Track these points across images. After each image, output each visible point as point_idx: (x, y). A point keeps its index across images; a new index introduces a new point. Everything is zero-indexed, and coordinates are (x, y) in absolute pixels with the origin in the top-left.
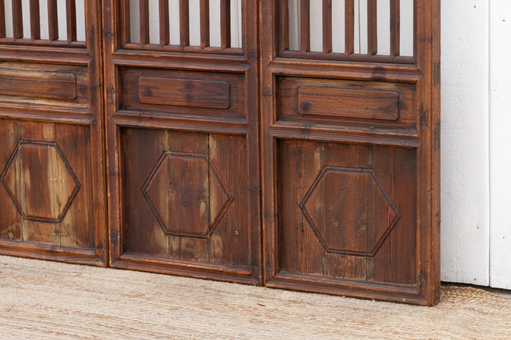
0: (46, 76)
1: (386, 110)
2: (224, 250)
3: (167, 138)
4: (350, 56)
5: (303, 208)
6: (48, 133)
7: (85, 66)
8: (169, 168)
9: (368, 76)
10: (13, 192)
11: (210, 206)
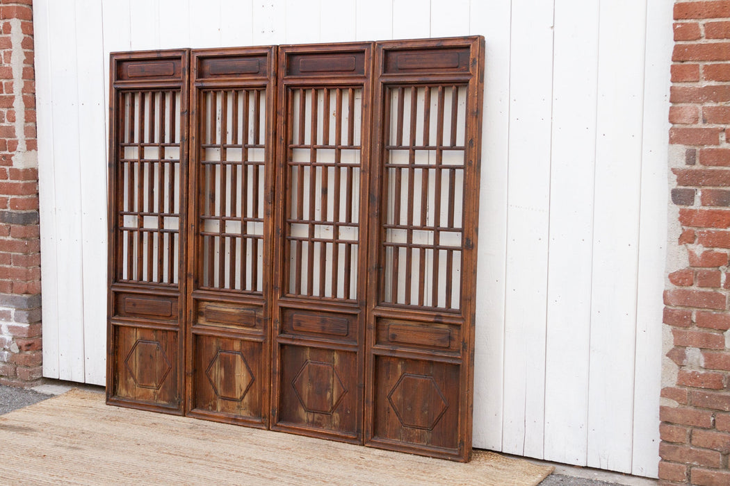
0: (237, 311)
1: (442, 341)
2: (340, 423)
3: (309, 352)
4: (421, 307)
5: (390, 398)
6: (237, 346)
7: (262, 306)
8: (309, 371)
9: (432, 320)
10: (213, 381)
11: (334, 394)
